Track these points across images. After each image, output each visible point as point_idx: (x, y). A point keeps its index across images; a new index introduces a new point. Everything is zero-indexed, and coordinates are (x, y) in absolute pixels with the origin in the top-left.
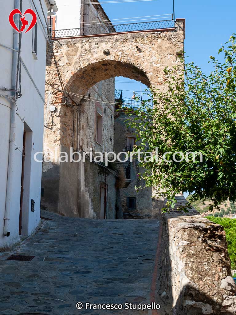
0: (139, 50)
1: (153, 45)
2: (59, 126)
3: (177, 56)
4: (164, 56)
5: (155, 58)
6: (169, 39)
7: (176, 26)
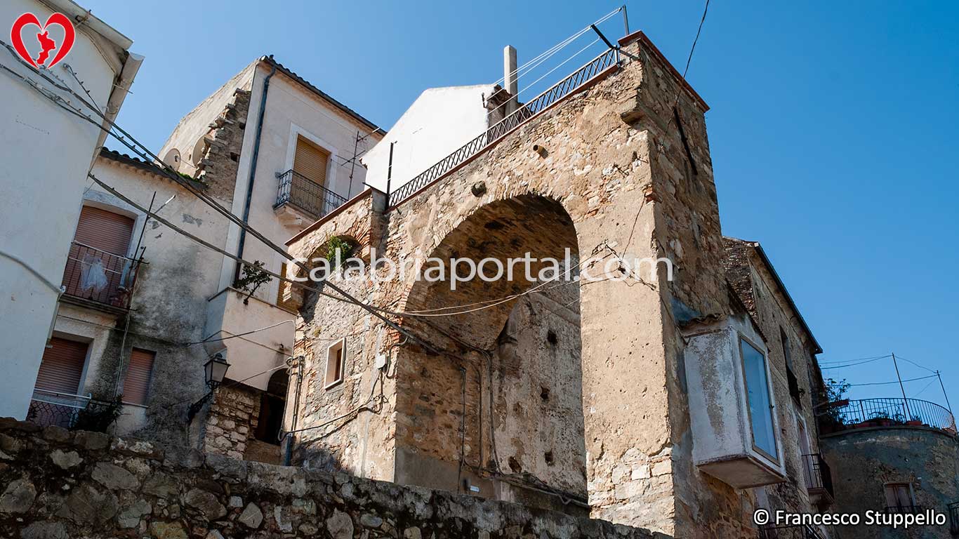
0: (543, 153)
1: (573, 127)
2: (393, 401)
3: (629, 127)
4: (599, 140)
5: (578, 154)
6: (608, 96)
7: (622, 57)
